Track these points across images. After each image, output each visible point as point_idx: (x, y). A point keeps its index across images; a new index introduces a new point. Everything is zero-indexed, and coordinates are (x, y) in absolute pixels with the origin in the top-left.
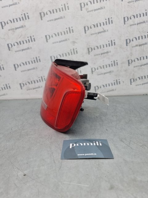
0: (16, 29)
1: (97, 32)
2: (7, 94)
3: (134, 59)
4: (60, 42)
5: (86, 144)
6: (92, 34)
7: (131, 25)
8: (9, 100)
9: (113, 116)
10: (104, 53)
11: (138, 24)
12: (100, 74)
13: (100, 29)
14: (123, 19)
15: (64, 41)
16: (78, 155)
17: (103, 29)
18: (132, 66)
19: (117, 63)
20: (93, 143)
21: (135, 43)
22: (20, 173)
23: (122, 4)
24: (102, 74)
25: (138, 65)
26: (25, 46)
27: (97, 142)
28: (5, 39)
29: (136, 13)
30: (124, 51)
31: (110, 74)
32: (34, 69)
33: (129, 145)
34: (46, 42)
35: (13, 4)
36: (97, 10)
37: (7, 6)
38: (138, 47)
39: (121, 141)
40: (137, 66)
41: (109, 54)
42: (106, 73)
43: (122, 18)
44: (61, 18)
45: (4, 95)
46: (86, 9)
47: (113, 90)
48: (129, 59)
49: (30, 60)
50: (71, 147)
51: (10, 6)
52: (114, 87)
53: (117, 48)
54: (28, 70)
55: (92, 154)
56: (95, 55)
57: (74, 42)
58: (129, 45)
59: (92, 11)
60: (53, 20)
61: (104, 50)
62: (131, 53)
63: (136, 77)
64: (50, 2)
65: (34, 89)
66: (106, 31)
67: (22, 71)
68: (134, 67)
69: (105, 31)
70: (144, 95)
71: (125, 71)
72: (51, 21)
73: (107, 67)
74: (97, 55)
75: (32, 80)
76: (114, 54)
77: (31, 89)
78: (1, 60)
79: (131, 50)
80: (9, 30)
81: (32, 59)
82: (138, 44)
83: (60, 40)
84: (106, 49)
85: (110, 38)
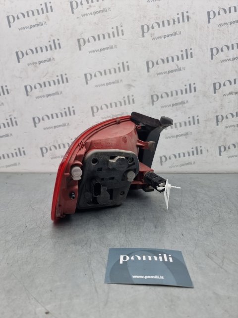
0: (40, 62)
1: (167, 70)
2: (19, 163)
3: (225, 115)
4: (107, 84)
5: (147, 258)
6: (158, 74)
7: (222, 61)
8: (22, 174)
9: (191, 209)
10: (177, 104)
11: (234, 59)
12: (170, 137)
13: (172, 66)
14: (209, 50)
15: (114, 83)
16: (134, 277)
17: (177, 66)
18: (222, 126)
19: (198, 120)
20: (158, 257)
21: (228, 89)
22: (40, 309)
23: (208, 27)
24: (173, 137)
25: (233, 123)
26: (52, 89)
27: (165, 256)
28: (21, 78)
29: (231, 42)
30: (211, 102)
31: (186, 138)
32: (64, 125)
33: (221, 265)
34: (85, 84)
35: (37, 25)
36: (168, 36)
37: (27, 28)
38: (233, 96)
39: (208, 256)
40: (230, 126)
41: (186, 105)
42: (180, 136)
43: (207, 49)
44: (111, 47)
45: (15, 164)
46: (151, 34)
47: (190, 163)
48: (217, 115)
49: (58, 112)
50: (121, 262)
51: (32, 27)
52: (192, 158)
53: (198, 97)
54: (55, 127)
55: (157, 277)
56: (162, 107)
57: (129, 86)
58: (219, 92)
59: (161, 37)
60: (97, 51)
61: (177, 99)
62: (222, 105)
63: (229, 143)
64: (95, 23)
66: (182, 69)
67: (45, 129)
68: (226, 127)
69: (179, 69)
71: (211, 133)
72: (94, 51)
73: (181, 126)
74: (166, 106)
75: (60, 142)
76: (193, 105)
78: (14, 111)
79: (222, 100)
80: (29, 65)
81: (61, 110)
82: (234, 91)
83: (108, 82)
84: (181, 98)
85: (188, 80)
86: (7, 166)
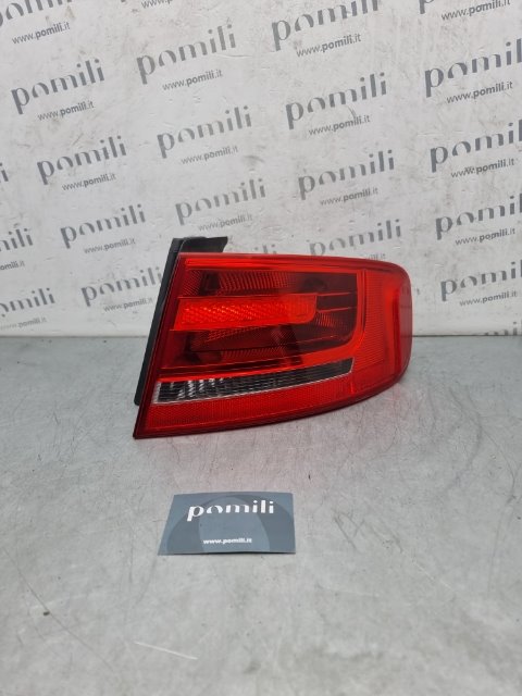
0: (63, 112)
1: (330, 123)
2: (44, 319)
4: (207, 156)
6: (312, 132)
7: (450, 100)
8: (51, 339)
10: (353, 196)
11: (476, 94)
13: (341, 113)
14: (423, 76)
15: (219, 153)
17: (353, 112)
18: (448, 240)
21: (463, 160)
23: (420, 23)
25: (472, 235)
26: (95, 169)
28: (29, 146)
29: (470, 54)
30: (425, 190)
32: (124, 243)
35: (50, 30)
36: (331, 46)
37: (30, 37)
38: (473, 175)
40: (466, 241)
41: (373, 197)
43: (418, 73)
44: (210, 75)
45: (36, 321)
46: (295, 43)
48: (439, 217)
49: (109, 215)
51: (39, 35)
53: (399, 180)
54: (107, 247)
56: (323, 203)
57: (253, 159)
58: (443, 167)
59: (315, 49)
60: (181, 84)
61: (354, 184)
62: (448, 196)
63: (464, 274)
64: (172, 21)
65: (127, 306)
66: (363, 120)
67: (86, 251)
68: (458, 243)
69: (357, 121)
70: (487, 335)
71: (426, 255)
72: (174, 85)
74: (331, 201)
75: (119, 278)
76: (387, 198)
77: (119, 307)
78: (21, 215)
79: (449, 186)
80: (41, 117)
81: (117, 212)
82: (475, 165)
83: (207, 151)
84: (361, 183)
85: (377, 144)
86: (21, 325)
